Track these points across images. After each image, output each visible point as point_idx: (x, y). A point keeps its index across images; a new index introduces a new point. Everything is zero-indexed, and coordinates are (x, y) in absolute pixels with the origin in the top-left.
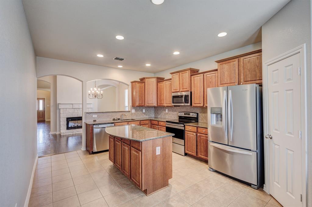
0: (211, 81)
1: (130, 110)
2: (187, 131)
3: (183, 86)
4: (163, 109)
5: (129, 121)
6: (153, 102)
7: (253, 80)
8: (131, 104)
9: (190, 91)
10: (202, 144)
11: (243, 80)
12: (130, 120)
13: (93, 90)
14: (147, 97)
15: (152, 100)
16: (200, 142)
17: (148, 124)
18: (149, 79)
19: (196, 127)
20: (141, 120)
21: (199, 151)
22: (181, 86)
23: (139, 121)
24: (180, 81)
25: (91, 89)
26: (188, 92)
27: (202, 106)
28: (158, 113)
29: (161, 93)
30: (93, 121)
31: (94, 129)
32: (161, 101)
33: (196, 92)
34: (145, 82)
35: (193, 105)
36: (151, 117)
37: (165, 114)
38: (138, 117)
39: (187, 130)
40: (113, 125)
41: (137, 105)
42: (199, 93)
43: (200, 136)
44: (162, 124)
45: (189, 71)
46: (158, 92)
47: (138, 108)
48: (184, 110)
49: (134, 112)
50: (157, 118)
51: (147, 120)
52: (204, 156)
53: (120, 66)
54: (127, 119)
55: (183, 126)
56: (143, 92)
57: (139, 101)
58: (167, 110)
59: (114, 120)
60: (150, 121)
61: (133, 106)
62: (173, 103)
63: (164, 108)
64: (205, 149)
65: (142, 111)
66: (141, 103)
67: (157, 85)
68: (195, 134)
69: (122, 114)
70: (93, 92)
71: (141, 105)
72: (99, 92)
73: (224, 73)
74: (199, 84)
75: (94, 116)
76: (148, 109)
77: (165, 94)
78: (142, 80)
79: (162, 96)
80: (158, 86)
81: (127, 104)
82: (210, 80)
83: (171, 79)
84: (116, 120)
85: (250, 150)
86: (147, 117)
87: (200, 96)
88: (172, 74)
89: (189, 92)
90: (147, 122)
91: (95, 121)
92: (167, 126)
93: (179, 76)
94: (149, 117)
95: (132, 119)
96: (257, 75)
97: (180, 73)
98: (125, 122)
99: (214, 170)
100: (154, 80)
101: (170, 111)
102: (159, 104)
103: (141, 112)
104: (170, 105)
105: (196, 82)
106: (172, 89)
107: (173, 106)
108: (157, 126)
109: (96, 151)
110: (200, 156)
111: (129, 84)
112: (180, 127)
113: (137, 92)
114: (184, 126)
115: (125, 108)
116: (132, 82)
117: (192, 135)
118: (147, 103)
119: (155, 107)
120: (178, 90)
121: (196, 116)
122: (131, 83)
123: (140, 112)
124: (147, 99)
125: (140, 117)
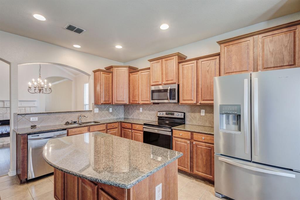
0: (209, 70)
1: (91, 110)
2: (175, 137)
3: (166, 76)
4: (135, 108)
5: (91, 125)
6: (124, 99)
7: (279, 65)
8: (93, 101)
9: (177, 83)
10: (200, 157)
11: (261, 66)
12: (93, 123)
13: (35, 81)
14: (115, 92)
15: (122, 96)
16: (197, 154)
17: (117, 128)
18: (119, 68)
19: (190, 133)
20: (108, 122)
21: (195, 165)
22: (164, 77)
23: (106, 124)
24: (162, 69)
25: (33, 80)
26: (174, 85)
27: (195, 104)
28: (129, 113)
29: (134, 87)
30: (29, 126)
31: (28, 141)
32: (134, 96)
33: (185, 84)
34: (112, 73)
35: (181, 101)
36: (120, 118)
37: (139, 114)
38: (103, 119)
39: (177, 136)
40: (65, 132)
41: (102, 102)
42: (190, 87)
43: (196, 145)
44: (137, 127)
45: (177, 56)
46: (131, 85)
47: (103, 106)
48: (166, 108)
49: (98, 112)
50: (128, 119)
51: (116, 122)
52: (202, 172)
53: (77, 46)
54: (88, 121)
55: (170, 130)
56: (110, 85)
57: (105, 97)
58: (141, 109)
59: (67, 123)
60: (120, 123)
61: (97, 103)
62: (152, 99)
63: (138, 105)
64: (205, 163)
65: (108, 110)
66: (107, 99)
67: (129, 76)
68: (188, 142)
69: (80, 115)
70: (36, 83)
71: (108, 102)
72: (46, 85)
73: (231, 58)
74: (190, 74)
75: (33, 119)
76: (116, 107)
77: (140, 89)
78: (109, 70)
79: (136, 90)
80: (131, 77)
81: (86, 101)
82: (208, 68)
83: (149, 69)
84: (71, 124)
85: (292, 170)
86: (115, 117)
87: (191, 90)
88: (150, 61)
89: (177, 85)
90: (116, 125)
91: (33, 127)
92: (145, 130)
93: (162, 64)
94: (117, 118)
95: (95, 122)
96: (285, 59)
97: (164, 60)
98: (84, 126)
99: (223, 196)
100: (125, 70)
101: (145, 110)
102: (131, 102)
103: (107, 112)
104: (148, 102)
105: (185, 72)
106: (151, 82)
107: (152, 104)
108: (130, 130)
109: (34, 177)
110: (195, 172)
111: (90, 74)
112: (165, 131)
113: (102, 85)
114: (172, 131)
115: (85, 107)
116: (95, 72)
117: (183, 143)
118: (115, 100)
119: (125, 105)
120: (160, 83)
121: (183, 117)
122: (93, 73)
123: (105, 112)
124: (115, 94)
125: (105, 119)
